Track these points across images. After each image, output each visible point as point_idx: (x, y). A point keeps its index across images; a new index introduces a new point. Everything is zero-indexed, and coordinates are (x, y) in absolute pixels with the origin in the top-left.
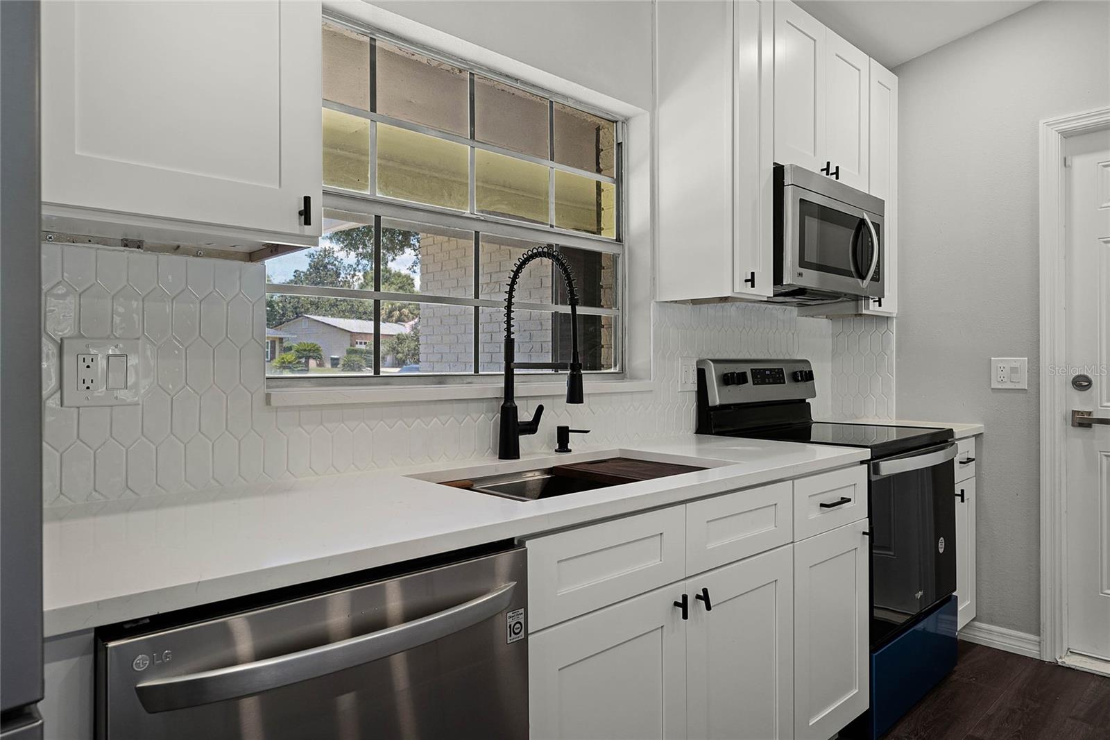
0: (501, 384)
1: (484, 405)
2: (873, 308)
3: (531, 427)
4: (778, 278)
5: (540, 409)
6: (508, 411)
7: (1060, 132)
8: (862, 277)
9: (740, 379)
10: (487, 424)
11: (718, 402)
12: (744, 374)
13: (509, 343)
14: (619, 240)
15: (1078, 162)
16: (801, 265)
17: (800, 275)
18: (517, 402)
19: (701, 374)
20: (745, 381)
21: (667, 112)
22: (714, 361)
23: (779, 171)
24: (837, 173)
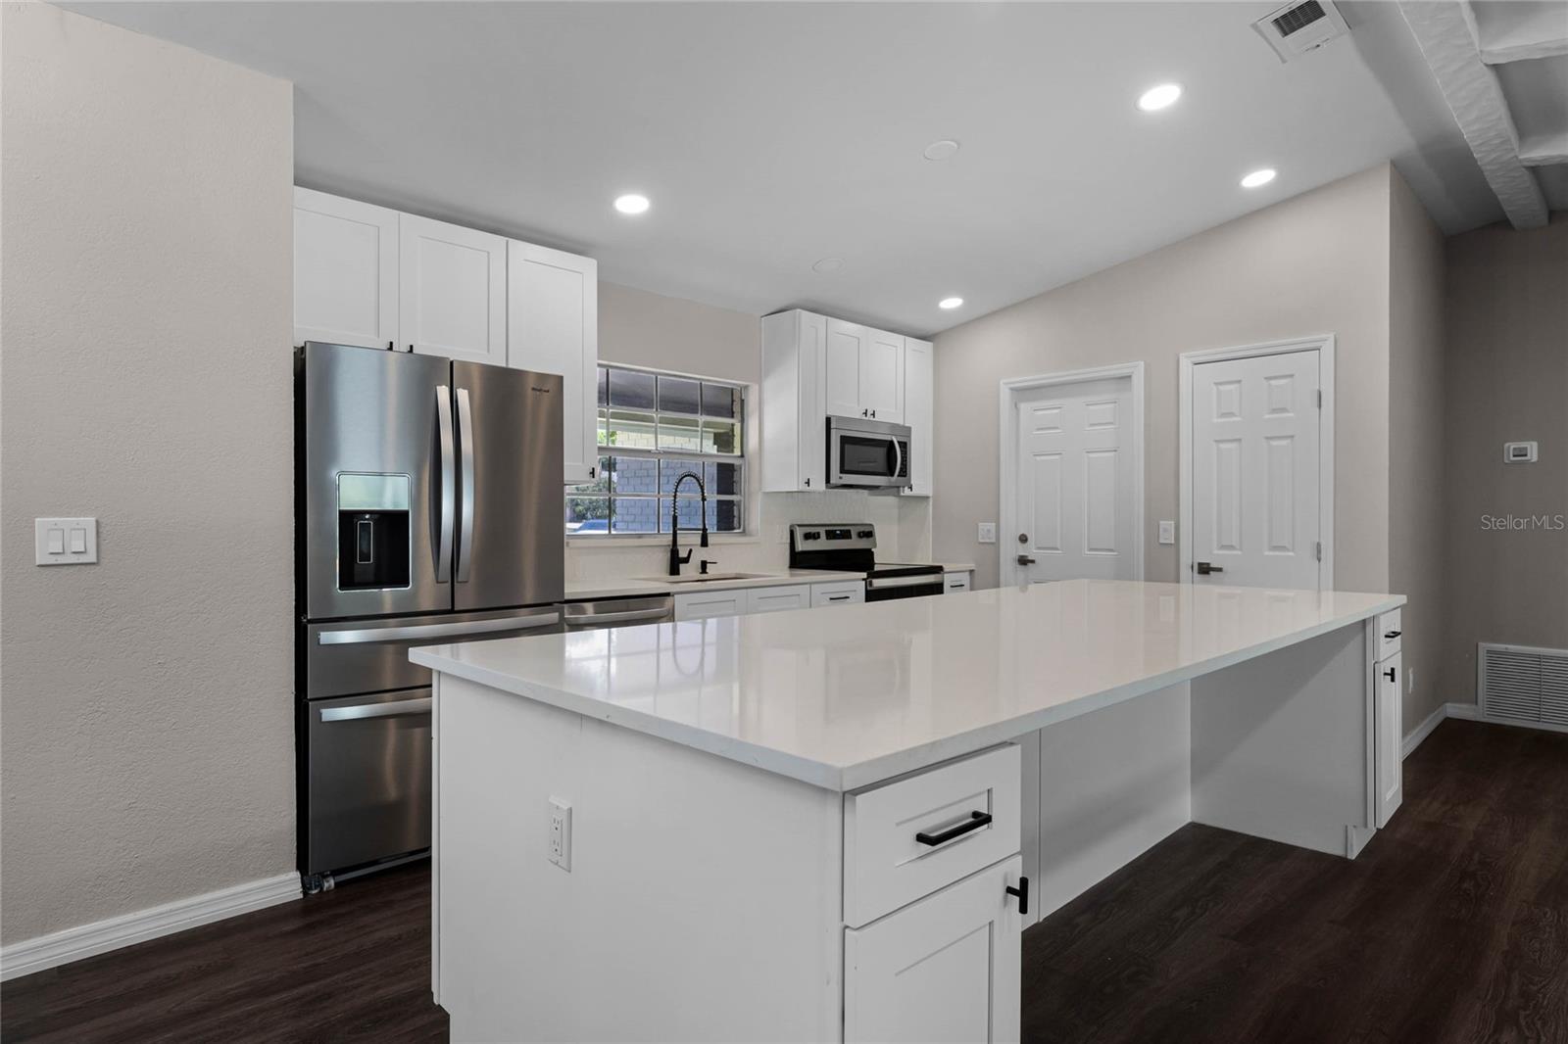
0: (671, 538)
1: (663, 549)
2: (907, 492)
3: (686, 560)
4: (828, 480)
5: (691, 551)
6: (674, 552)
7: (1012, 389)
8: (892, 475)
9: (815, 536)
10: (663, 559)
11: (800, 549)
12: (819, 533)
13: (675, 518)
14: (742, 456)
15: (1023, 406)
16: (841, 472)
17: (841, 478)
18: (679, 548)
19: (792, 533)
20: (819, 537)
21: (769, 384)
22: (799, 525)
23: (828, 420)
24: (873, 415)
